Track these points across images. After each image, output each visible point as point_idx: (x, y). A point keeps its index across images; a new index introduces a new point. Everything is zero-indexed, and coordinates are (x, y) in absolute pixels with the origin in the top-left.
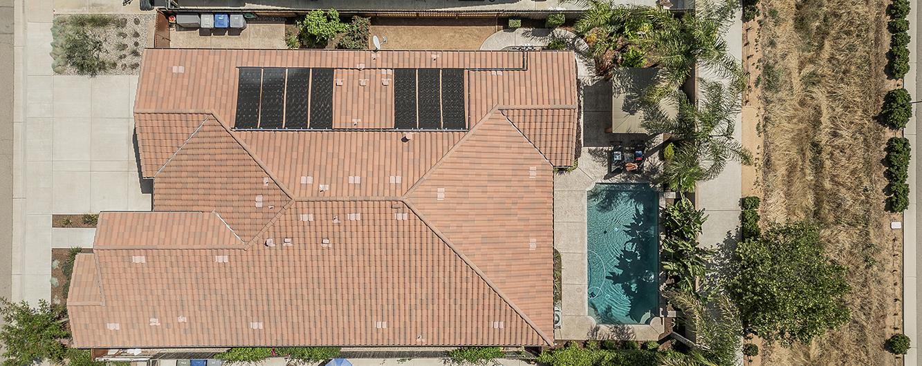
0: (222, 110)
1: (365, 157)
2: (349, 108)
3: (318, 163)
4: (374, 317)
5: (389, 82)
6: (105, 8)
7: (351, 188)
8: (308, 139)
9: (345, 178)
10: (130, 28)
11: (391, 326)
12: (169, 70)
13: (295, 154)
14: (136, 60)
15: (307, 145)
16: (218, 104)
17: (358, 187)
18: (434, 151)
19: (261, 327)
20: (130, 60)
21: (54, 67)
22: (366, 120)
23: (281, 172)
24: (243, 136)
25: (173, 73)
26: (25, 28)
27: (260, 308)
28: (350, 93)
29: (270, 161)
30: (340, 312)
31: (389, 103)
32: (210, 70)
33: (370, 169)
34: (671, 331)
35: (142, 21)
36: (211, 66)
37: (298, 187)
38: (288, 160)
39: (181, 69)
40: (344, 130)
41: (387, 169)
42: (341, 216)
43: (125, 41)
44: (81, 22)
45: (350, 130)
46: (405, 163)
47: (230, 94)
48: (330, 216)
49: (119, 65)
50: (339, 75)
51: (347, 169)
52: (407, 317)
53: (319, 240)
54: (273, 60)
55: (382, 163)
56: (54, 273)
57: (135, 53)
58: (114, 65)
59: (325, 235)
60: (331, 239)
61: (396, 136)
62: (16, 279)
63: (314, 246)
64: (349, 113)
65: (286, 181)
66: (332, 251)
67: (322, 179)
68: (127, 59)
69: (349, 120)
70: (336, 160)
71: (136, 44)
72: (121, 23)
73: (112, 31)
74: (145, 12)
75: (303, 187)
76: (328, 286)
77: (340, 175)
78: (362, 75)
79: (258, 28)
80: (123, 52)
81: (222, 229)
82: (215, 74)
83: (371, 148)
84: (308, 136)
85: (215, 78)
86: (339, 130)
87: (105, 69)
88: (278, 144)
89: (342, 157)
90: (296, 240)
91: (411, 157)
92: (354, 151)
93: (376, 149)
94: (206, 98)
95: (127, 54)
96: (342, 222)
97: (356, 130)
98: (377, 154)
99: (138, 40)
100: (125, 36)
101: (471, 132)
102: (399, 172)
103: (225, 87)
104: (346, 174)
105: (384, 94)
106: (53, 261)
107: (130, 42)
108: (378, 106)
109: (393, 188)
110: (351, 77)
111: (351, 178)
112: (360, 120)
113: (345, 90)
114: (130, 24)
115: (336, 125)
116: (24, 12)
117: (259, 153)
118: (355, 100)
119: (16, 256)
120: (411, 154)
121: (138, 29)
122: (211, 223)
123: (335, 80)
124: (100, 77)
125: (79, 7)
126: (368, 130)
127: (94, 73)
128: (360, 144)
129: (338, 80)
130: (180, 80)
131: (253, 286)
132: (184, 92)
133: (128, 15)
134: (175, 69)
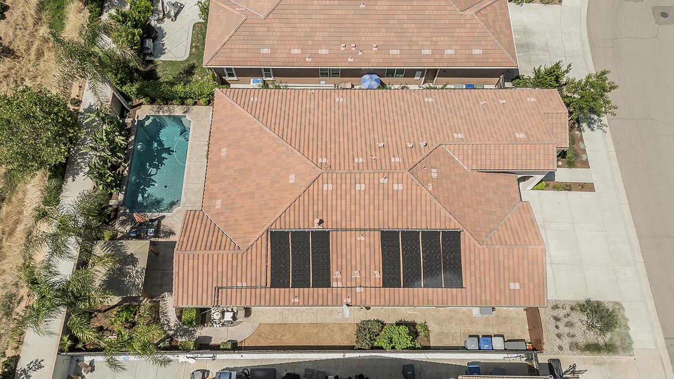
0: (472, 248)
1: (353, 207)
2: (367, 249)
3: (390, 201)
4: (345, 104)
5: (335, 274)
6: (591, 362)
7: (362, 180)
8: (400, 223)
9: (367, 188)
10: (566, 342)
11: (332, 100)
12: (522, 285)
13: (409, 209)
14: (556, 313)
15: (400, 217)
16: (477, 253)
17: (358, 181)
18: (297, 212)
19: (426, 99)
20: (561, 313)
21: (623, 309)
22: (353, 239)
23: (419, 193)
24: (452, 225)
25: (519, 282)
26: (656, 343)
27: (427, 109)
28: (368, 264)
29: (428, 203)
30: (370, 106)
31: (335, 255)
32: (488, 286)
33: (348, 196)
34: (131, 111)
35: (556, 349)
36: (487, 289)
37: (405, 181)
38: (414, 204)
39: (512, 286)
40: (370, 230)
41: (334, 196)
42: (369, 161)
43: (567, 330)
44: (609, 348)
45: (365, 230)
46: (320, 202)
47: (468, 263)
48: (378, 161)
49: (568, 309)
50: (377, 281)
51: (367, 196)
52: (321, 103)
53: (386, 147)
54: (435, 295)
55: (339, 201)
56: (584, 151)
57: (557, 319)
58: (572, 309)
59: (382, 149)
60: (377, 147)
61: (328, 226)
62: (612, 148)
63: (390, 143)
64: (367, 245)
65: (414, 186)
66: (377, 140)
67: (386, 187)
68: (563, 314)
69: (367, 239)
70: (376, 203)
71: (557, 327)
72: (574, 346)
73: (581, 340)
74: (555, 357)
75: (400, 180)
76: (379, 121)
77: (372, 191)
78: (358, 281)
79: (454, 342)
80: (566, 320)
81: (461, 156)
82: (483, 281)
83: (348, 214)
84: (400, 225)
85: (482, 278)
86: (374, 230)
87: (580, 305)
88: (424, 217)
89: (372, 207)
90: (404, 147)
91: (315, 207)
92: (362, 212)
93: (344, 214)
94: (487, 259)
95: (564, 319)
96: (369, 157)
97: (360, 230)
98: (344, 209)
99: (556, 331)
100: (568, 335)
101: (265, 228)
102: (325, 193)
103: (473, 270)
104: (367, 192)
105: (339, 263)
106: (587, 160)
107: (564, 330)
108: (344, 252)
109: (330, 180)
110: (368, 279)
111: (363, 188)
112: (358, 239)
113: (372, 266)
114: (566, 346)
115: (378, 234)
116: (661, 358)
117: (438, 209)
118: (363, 257)
119: (615, 164)
120: (315, 209)
121: (558, 342)
122: (470, 161)
123: (381, 277)
124: (582, 299)
125: (613, 363)
126: (351, 230)
127: (588, 302)
128: (358, 217)
129: (378, 275)
130: (512, 276)
131: (434, 120)
132: (506, 265)
133: (569, 354)
134: (517, 286)
